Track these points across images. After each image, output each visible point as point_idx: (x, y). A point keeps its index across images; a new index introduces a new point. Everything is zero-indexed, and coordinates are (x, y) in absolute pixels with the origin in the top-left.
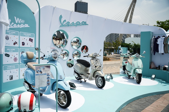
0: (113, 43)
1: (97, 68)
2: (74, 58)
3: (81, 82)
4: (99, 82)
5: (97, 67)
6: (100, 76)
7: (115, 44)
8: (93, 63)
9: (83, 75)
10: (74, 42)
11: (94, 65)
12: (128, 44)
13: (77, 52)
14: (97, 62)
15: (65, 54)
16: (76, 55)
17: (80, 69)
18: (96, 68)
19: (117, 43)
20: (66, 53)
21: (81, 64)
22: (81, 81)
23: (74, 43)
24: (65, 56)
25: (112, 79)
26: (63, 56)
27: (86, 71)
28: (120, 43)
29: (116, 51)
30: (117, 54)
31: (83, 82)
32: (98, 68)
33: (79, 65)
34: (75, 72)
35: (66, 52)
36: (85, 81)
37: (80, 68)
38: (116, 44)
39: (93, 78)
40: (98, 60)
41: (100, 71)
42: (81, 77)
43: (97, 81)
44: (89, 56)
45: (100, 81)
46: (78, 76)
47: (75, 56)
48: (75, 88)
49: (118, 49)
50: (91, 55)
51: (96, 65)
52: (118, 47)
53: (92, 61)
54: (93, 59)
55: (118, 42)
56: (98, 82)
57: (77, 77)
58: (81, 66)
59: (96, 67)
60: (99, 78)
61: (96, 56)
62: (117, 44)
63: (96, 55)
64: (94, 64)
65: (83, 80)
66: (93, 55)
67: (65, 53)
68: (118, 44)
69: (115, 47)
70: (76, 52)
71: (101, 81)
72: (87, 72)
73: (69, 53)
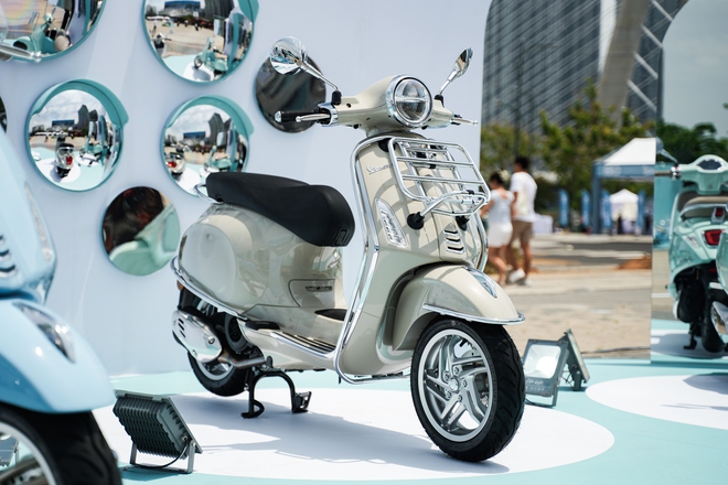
0: (547, 130)
1: (428, 233)
2: (176, 176)
3: (254, 412)
4: (452, 385)
5: (428, 224)
6: (463, 324)
7: (565, 144)
8: (385, 187)
9: (274, 326)
10: (174, 13)
11: (393, 209)
12: (686, 133)
13: (216, 122)
14: (425, 171)
15: (81, 131)
16: (204, 150)
17: (242, 269)
18: (414, 242)
19: (587, 132)
20: (94, 116)
21: (255, 218)
22: (253, 402)
23: (179, 20)
24: (76, 156)
25: (578, 388)
26: (63, 146)
27: (312, 285)
28: (607, 131)
29: (576, 204)
30: (583, 230)
31: (278, 414)
32: (438, 242)
33: (234, 225)
34: (188, 303)
35: (94, 105)
36: (299, 403)
37: (238, 255)
38: (569, 136)
39: (383, 352)
40: (439, 157)
41: (460, 271)
42: (254, 351)
43: (429, 383)
44: (341, 108)
45: (469, 377)
46: (226, 347)
47: (189, 155)
48: (181, 464)
49: (595, 186)
50: (363, 103)
51: (414, 208)
52: (593, 169)
53: (374, 159)
54: (383, 145)
55: (595, 120)
56: (439, 389)
57: (212, 365)
58: (256, 233)
59: (416, 222)
60: (450, 341)
61: (414, 109)
62: (581, 138)
63: (411, 99)
64: (392, 196)
65: (272, 393)
66: (383, 96)
67: (84, 124)
68: (595, 137)
69: (560, 170)
70: (199, 118)
71: (481, 378)
72: (319, 295)
73: (120, 118)
